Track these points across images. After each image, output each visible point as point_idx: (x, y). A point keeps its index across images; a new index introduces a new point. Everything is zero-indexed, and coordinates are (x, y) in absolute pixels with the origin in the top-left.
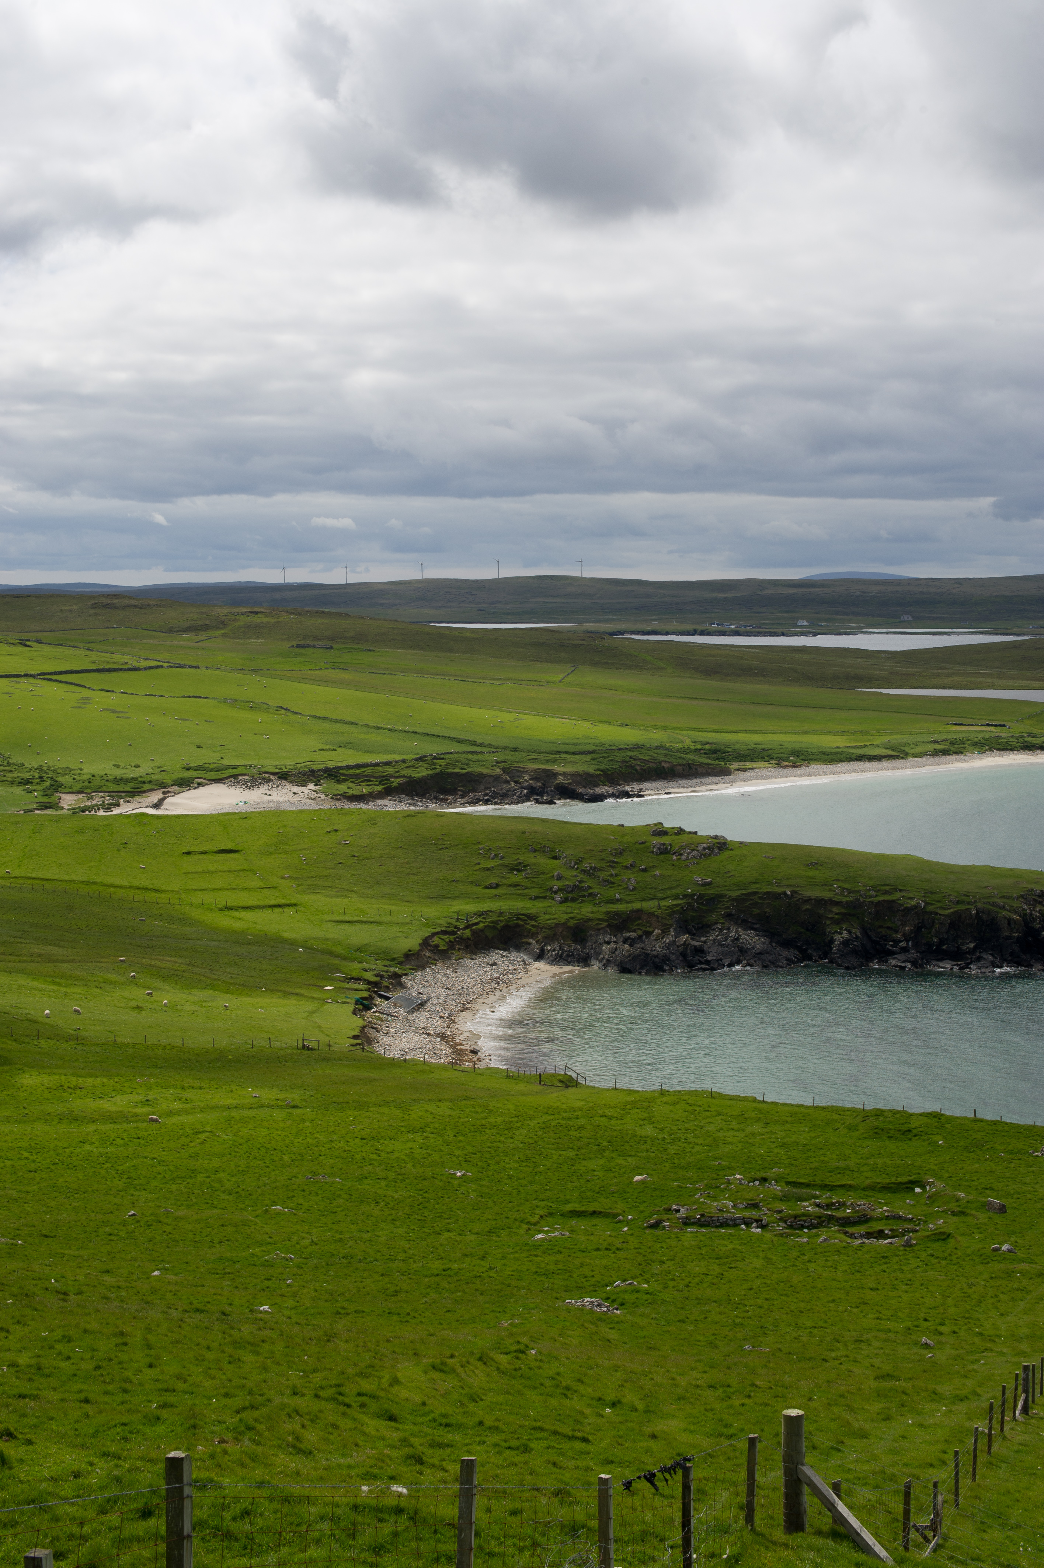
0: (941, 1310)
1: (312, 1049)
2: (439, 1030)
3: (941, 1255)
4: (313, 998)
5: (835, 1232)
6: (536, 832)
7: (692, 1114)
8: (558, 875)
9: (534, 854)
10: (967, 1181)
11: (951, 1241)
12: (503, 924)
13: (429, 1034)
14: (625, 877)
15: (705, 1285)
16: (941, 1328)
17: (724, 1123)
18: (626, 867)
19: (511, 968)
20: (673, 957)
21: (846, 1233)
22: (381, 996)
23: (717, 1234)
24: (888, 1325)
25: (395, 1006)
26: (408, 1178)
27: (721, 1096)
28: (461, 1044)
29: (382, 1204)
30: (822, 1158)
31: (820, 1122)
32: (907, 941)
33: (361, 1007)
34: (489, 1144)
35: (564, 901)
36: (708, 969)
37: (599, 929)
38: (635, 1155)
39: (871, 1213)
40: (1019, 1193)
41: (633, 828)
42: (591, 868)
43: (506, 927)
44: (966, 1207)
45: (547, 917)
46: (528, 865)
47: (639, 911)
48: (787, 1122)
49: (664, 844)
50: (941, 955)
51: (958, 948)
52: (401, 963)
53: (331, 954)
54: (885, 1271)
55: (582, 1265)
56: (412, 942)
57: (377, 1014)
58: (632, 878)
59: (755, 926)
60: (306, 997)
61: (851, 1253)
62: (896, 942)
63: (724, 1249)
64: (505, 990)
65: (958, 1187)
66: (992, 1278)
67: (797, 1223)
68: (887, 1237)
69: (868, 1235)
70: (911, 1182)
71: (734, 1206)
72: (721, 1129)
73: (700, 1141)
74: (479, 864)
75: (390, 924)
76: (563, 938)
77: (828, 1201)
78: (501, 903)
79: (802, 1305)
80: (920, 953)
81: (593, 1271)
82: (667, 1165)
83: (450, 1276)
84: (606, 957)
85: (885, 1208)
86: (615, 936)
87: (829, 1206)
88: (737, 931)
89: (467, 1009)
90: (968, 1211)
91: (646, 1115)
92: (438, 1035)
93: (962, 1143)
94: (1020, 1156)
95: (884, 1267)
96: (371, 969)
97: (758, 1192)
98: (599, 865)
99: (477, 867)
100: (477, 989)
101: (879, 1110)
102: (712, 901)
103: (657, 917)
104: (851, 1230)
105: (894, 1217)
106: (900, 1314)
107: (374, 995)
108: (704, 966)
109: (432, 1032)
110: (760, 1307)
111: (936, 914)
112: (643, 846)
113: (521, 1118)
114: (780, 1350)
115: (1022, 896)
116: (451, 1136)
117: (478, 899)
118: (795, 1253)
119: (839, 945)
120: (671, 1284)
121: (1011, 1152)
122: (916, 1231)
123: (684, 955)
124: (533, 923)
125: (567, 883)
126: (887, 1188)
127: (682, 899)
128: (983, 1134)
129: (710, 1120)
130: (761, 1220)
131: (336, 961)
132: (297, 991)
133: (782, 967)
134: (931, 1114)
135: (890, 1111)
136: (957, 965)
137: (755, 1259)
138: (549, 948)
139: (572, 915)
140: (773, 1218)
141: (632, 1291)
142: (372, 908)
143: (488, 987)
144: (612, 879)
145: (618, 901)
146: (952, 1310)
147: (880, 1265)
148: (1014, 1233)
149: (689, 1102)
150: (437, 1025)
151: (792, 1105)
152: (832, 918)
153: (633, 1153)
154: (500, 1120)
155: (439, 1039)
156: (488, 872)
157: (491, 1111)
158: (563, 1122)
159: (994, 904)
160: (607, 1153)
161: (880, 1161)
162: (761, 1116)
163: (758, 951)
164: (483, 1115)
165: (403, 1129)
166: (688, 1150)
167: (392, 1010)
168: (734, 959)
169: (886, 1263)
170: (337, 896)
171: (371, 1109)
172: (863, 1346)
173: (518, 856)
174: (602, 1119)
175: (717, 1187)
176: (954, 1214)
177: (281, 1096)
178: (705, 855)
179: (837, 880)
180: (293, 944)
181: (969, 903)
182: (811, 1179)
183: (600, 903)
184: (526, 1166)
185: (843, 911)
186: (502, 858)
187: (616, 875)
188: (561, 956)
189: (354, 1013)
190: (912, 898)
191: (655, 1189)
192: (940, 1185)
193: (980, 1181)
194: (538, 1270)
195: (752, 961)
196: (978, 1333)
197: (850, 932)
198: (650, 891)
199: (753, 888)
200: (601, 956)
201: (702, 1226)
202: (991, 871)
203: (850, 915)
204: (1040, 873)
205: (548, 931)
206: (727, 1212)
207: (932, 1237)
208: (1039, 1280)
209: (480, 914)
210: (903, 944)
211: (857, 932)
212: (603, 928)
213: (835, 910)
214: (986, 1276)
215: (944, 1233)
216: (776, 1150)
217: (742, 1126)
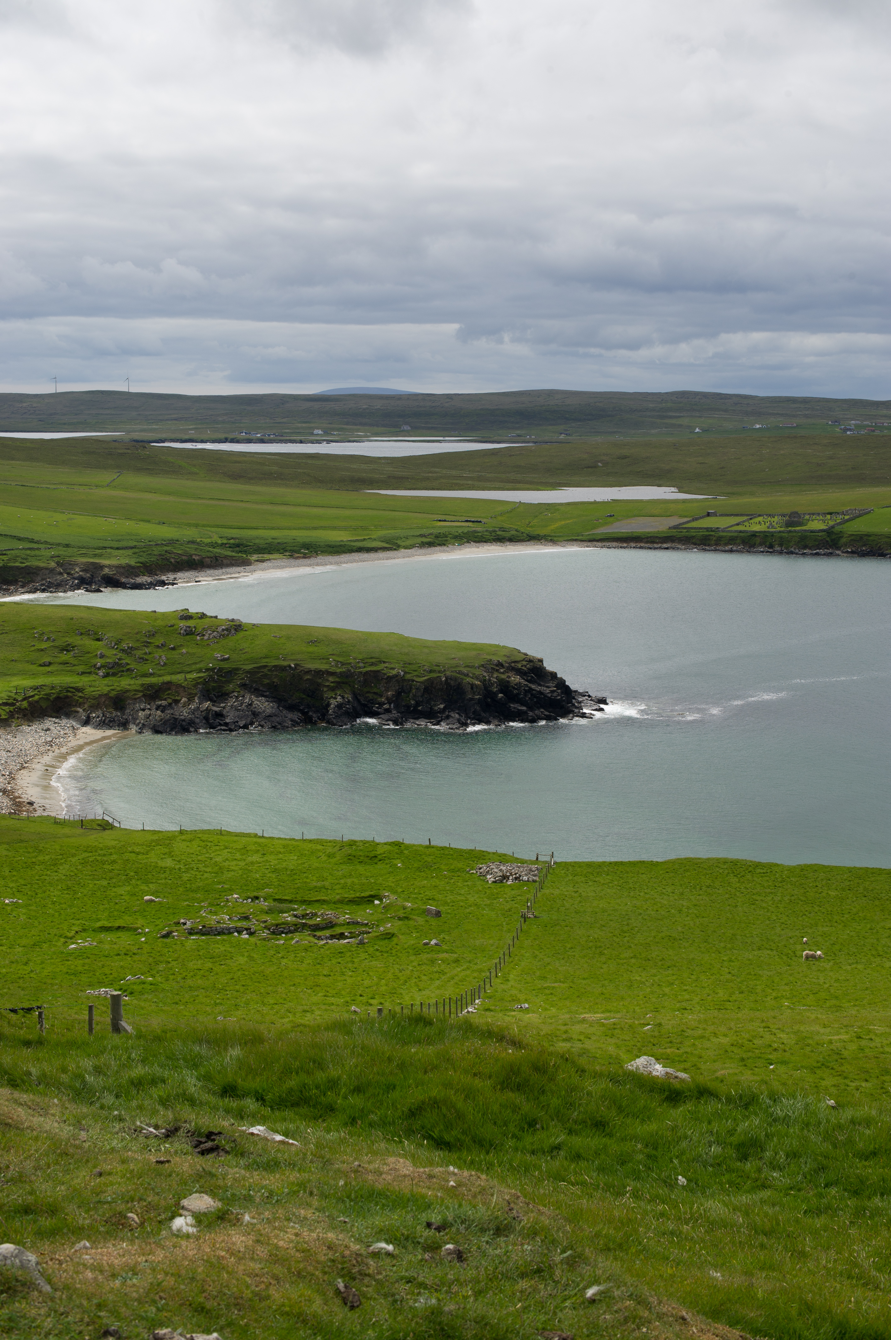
0: (374, 988)
2: (1, 786)
3: (384, 950)
5: (306, 935)
6: (82, 619)
7: (204, 848)
8: (101, 654)
9: (80, 637)
10: (416, 894)
11: (395, 940)
12: (55, 696)
14: (157, 655)
15: (198, 977)
16: (372, 1001)
17: (229, 855)
18: (158, 647)
19: (62, 732)
20: (197, 721)
21: (314, 936)
23: (213, 940)
24: (332, 1000)
27: (229, 833)
28: (20, 797)
30: (305, 880)
31: (306, 852)
32: (390, 704)
34: (37, 878)
35: (106, 675)
36: (227, 730)
37: (135, 699)
38: (156, 882)
39: (335, 920)
40: (454, 902)
41: (163, 614)
42: (128, 647)
43: (58, 698)
44: (411, 914)
45: (92, 689)
46: (76, 646)
47: (169, 683)
48: (280, 852)
49: (189, 627)
50: (417, 714)
51: (431, 708)
54: (339, 963)
55: (103, 966)
58: (163, 655)
59: (265, 694)
61: (316, 950)
62: (381, 704)
63: (217, 951)
64: (57, 751)
65: (407, 899)
66: (419, 965)
67: (277, 930)
68: (347, 937)
69: (332, 937)
70: (371, 896)
71: (230, 919)
72: (227, 859)
73: (208, 870)
74: (34, 646)
76: (106, 707)
77: (303, 913)
78: (53, 678)
79: (270, 988)
80: (400, 713)
81: (112, 970)
82: (181, 889)
84: (142, 721)
85: (347, 916)
86: (149, 704)
87: (304, 916)
88: (250, 698)
89: (24, 768)
90: (411, 916)
91: (167, 850)
92: (1, 790)
93: (416, 865)
94: (459, 873)
95: (340, 960)
97: (250, 907)
98: (135, 645)
99: (33, 648)
100: (33, 751)
101: (352, 841)
102: (230, 674)
103: (184, 687)
104: (318, 933)
105: (353, 923)
106: (343, 992)
108: (223, 728)
111: (413, 681)
112: (172, 628)
113: (65, 856)
115: (483, 666)
116: (7, 872)
117: (34, 675)
118: (272, 952)
119: (334, 708)
120: (171, 977)
121: (453, 871)
122: (369, 933)
123: (206, 718)
124: (80, 694)
125: (108, 661)
126: (352, 902)
127: (204, 672)
128: (434, 857)
129: (218, 853)
130: (250, 929)
133: (288, 727)
134: (393, 843)
135: (362, 841)
136: (431, 722)
137: (241, 958)
138: (94, 715)
139: (112, 687)
140: (259, 927)
141: (140, 983)
143: (42, 749)
144: (146, 657)
145: (151, 675)
146: (384, 988)
147: (336, 958)
148: (443, 931)
149: (203, 839)
151: (285, 839)
152: (328, 686)
153: (154, 881)
154: (47, 858)
155: (1, 794)
156: (42, 653)
157: (41, 851)
158: (99, 858)
159: (460, 672)
160: (133, 882)
161: (349, 881)
162: (260, 848)
163: (268, 715)
164: (34, 854)
166: (198, 877)
168: (248, 722)
169: (341, 957)
172: (308, 1014)
173: (67, 639)
174: (131, 854)
175: (218, 905)
176: (400, 919)
178: (223, 635)
179: (333, 655)
181: (439, 672)
182: (294, 896)
183: (136, 677)
184: (67, 893)
185: (337, 680)
186: (54, 640)
187: (150, 653)
188: (104, 722)
190: (393, 669)
191: (169, 908)
192: (393, 897)
193: (426, 893)
194: (69, 971)
195: (263, 723)
197: (343, 697)
198: (178, 666)
199: (263, 662)
200: (138, 721)
201: (203, 935)
202: (459, 646)
203: (343, 683)
204: (498, 646)
205: (93, 701)
206: (224, 923)
207: (381, 937)
208: (454, 965)
209: (35, 688)
210: (386, 706)
211: (349, 697)
212: (139, 698)
213: (331, 679)
214: (415, 964)
215: (389, 933)
216: (269, 875)
217: (244, 857)
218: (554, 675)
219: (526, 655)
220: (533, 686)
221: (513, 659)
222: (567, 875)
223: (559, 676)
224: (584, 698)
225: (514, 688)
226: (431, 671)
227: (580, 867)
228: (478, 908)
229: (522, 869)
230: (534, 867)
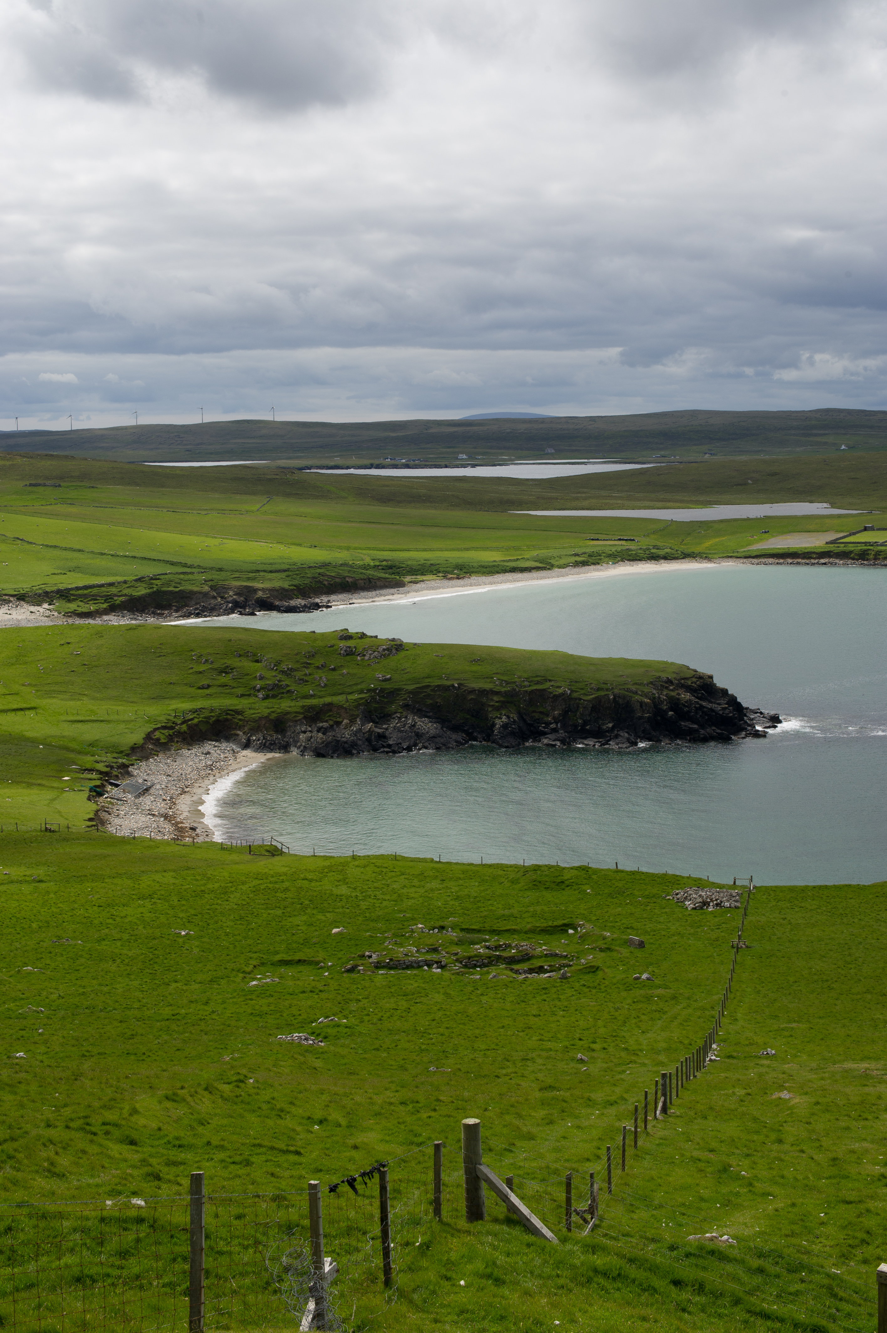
0: (593, 1030)
1: (53, 831)
2: (163, 811)
3: (591, 985)
4: (53, 787)
5: (502, 969)
6: (240, 640)
7: (380, 874)
8: (260, 676)
9: (239, 659)
10: (611, 922)
11: (600, 973)
12: (214, 719)
13: (154, 815)
14: (317, 676)
15: (395, 1018)
16: (593, 1046)
17: (407, 881)
18: (318, 668)
20: (360, 742)
21: (512, 970)
22: (112, 784)
23: (403, 975)
24: (550, 1045)
25: (124, 792)
26: (140, 938)
27: (403, 858)
29: (118, 961)
30: (490, 908)
31: (487, 878)
32: (557, 723)
33: (94, 794)
34: (208, 907)
35: (266, 697)
36: (390, 752)
37: (296, 721)
38: (333, 911)
39: (532, 952)
40: (655, 931)
41: (323, 634)
42: (288, 669)
43: (217, 721)
44: (611, 944)
45: (252, 711)
46: (234, 668)
47: (330, 704)
48: (460, 878)
49: (350, 647)
50: (584, 734)
51: (599, 728)
52: (128, 755)
53: (68, 749)
54: (545, 1000)
55: (290, 1006)
56: (137, 737)
57: (109, 800)
58: (323, 676)
59: (428, 714)
60: (47, 786)
61: (516, 986)
62: (548, 724)
63: (410, 987)
64: (217, 775)
65: (604, 928)
66: (634, 1002)
67: (471, 963)
68: (546, 971)
69: (531, 971)
70: (565, 925)
71: (418, 951)
72: (405, 886)
73: (387, 897)
74: (192, 668)
75: (118, 722)
76: (266, 730)
77: (496, 944)
78: (213, 701)
79: (477, 1032)
80: (568, 733)
81: (300, 1010)
82: (360, 919)
83: (179, 1020)
84: (303, 744)
85: (544, 948)
86: (310, 726)
87: (497, 948)
88: (413, 719)
89: (185, 792)
90: (613, 947)
91: (341, 877)
92: (162, 816)
93: (606, 891)
94: (654, 900)
96: (102, 760)
97: (437, 938)
98: (295, 666)
99: (191, 671)
100: (194, 775)
101: (537, 865)
102: (392, 694)
103: (346, 709)
104: (516, 967)
105: (551, 955)
106: (559, 1035)
107: (105, 783)
109: (156, 813)
110: (442, 1035)
111: (580, 699)
112: (332, 649)
113: (235, 884)
114: (460, 1070)
115: (651, 683)
116: (176, 900)
117: (193, 698)
118: (470, 989)
119: (500, 728)
120: (366, 1018)
121: (647, 897)
122: (570, 966)
123: (369, 740)
124: (240, 717)
125: (268, 682)
126: (545, 931)
127: (366, 693)
128: (624, 882)
129: (395, 879)
130: (441, 962)
131: (72, 755)
132: (39, 782)
133: (452, 748)
134: (580, 867)
135: (546, 866)
136: (599, 742)
137: (437, 995)
138: (254, 738)
139: (272, 710)
140: (450, 960)
141: (334, 1026)
142: (102, 709)
144: (306, 678)
145: (312, 696)
146: (602, 1031)
147: (541, 995)
148: (651, 964)
149: (377, 864)
150: (161, 807)
151: (464, 864)
152: (493, 705)
153: (331, 910)
154: (217, 885)
155: (162, 819)
156: (200, 675)
157: (209, 878)
158: (270, 886)
159: (628, 690)
160: (309, 911)
161: (539, 908)
162: (438, 874)
163: (431, 735)
164: (202, 882)
165: (134, 897)
166: (377, 905)
167: (121, 795)
168: (412, 743)
169: (546, 994)
170: (71, 700)
171: (106, 880)
172: (529, 1063)
173: (226, 661)
174: (304, 881)
175: (403, 936)
176: (601, 950)
177: (28, 873)
178: (384, 655)
179: (497, 673)
180: (34, 742)
181: (607, 690)
182: (481, 925)
183: (296, 698)
184: (241, 924)
185: (502, 699)
186: (212, 662)
187: (310, 675)
188: (265, 745)
189: (89, 799)
190: (559, 687)
191: (350, 939)
192: (589, 926)
193: (623, 922)
194: (254, 1012)
195: (427, 744)
196: (624, 1048)
197: (508, 717)
198: (339, 687)
199: (426, 682)
200: (299, 744)
201: (391, 968)
202: (625, 662)
203: (508, 702)
204: (666, 663)
205: (253, 724)
206: (412, 956)
207: (584, 970)
208: (673, 1002)
209: (194, 711)
210: (553, 726)
211: (515, 716)
212: (300, 720)
213: (496, 698)
214: (629, 1001)
215: (593, 967)
216: (451, 903)
217: (422, 883)
218: (724, 692)
219: (696, 671)
220: (704, 704)
221: (682, 675)
222: (770, 901)
223: (730, 692)
224: (756, 715)
225: (684, 706)
226: (598, 689)
227: (782, 891)
228: (682, 937)
229: (722, 895)
230: (734, 892)
